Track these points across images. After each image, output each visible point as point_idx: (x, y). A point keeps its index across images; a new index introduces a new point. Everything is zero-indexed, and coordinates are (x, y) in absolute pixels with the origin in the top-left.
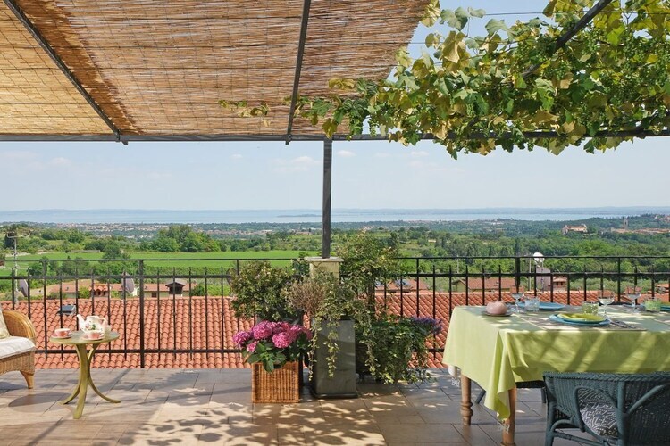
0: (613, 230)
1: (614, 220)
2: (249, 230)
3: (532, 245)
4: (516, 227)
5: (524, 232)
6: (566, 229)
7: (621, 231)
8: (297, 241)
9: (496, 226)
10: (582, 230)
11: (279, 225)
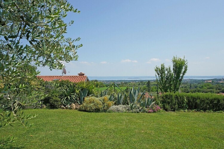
0: (219, 82)
1: (220, 79)
2: (119, 82)
3: (195, 86)
4: (193, 81)
5: (196, 83)
6: (206, 81)
7: (221, 82)
8: (130, 84)
9: (188, 81)
10: (210, 82)
11: (128, 81)
